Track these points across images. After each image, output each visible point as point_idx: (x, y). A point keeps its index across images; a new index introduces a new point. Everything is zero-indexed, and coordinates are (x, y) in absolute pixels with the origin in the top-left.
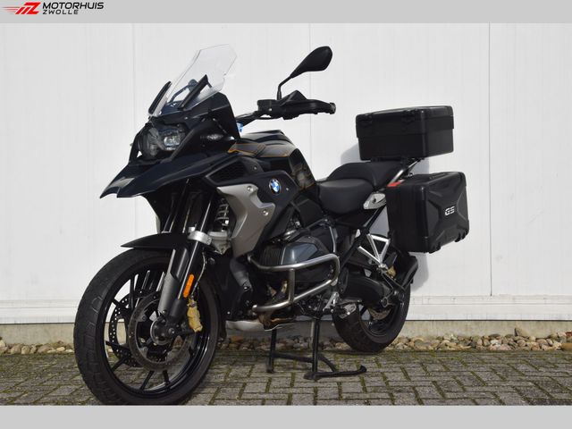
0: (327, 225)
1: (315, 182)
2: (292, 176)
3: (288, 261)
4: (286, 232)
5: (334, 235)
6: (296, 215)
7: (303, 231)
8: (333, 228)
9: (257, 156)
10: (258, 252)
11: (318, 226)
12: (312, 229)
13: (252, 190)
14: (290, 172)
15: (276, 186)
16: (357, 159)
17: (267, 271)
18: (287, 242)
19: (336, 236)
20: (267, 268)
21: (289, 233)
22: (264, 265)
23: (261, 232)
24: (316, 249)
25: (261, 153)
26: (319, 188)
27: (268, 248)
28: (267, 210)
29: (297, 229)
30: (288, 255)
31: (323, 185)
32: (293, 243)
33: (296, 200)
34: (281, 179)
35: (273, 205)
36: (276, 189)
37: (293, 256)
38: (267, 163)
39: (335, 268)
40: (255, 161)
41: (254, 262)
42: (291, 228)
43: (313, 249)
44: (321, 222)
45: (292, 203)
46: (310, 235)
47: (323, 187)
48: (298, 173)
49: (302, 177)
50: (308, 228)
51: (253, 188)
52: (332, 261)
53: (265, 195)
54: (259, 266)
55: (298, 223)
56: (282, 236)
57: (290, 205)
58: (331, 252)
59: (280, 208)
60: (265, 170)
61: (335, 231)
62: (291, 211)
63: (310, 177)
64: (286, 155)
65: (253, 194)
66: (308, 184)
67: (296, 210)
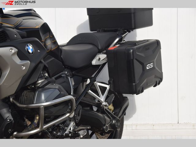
0: (67, 76)
1: (59, 46)
2: (42, 42)
3: (39, 101)
4: (38, 80)
5: (72, 83)
6: (45, 69)
7: (50, 80)
8: (71, 78)
9: (17, 27)
10: (17, 95)
11: (60, 77)
12: (56, 79)
13: (13, 51)
14: (40, 39)
15: (30, 48)
16: (87, 30)
17: (24, 108)
18: (39, 88)
19: (73, 83)
20: (25, 106)
21: (40, 81)
22: (22, 104)
23: (20, 81)
24: (59, 93)
25: (20, 25)
26: (61, 50)
27: (25, 92)
28: (25, 66)
29: (46, 79)
30: (39, 97)
31: (64, 48)
32: (43, 88)
33: (45, 59)
34: (34, 43)
35: (29, 62)
36: (30, 51)
37: (43, 97)
38: (24, 33)
39: (72, 105)
40: (15, 31)
41: (15, 102)
42: (41, 78)
43: (57, 93)
44: (62, 74)
45: (42, 61)
46: (55, 82)
47: (64, 50)
48: (46, 40)
49: (49, 43)
50: (53, 78)
51: (14, 50)
52: (70, 101)
53: (23, 55)
54: (18, 105)
55: (47, 75)
56: (35, 83)
57: (41, 62)
58: (70, 94)
59: (34, 65)
60: (23, 37)
61: (72, 79)
62: (41, 66)
63: (55, 42)
64: (37, 27)
65: (14, 54)
66: (53, 48)
67: (45, 66)
